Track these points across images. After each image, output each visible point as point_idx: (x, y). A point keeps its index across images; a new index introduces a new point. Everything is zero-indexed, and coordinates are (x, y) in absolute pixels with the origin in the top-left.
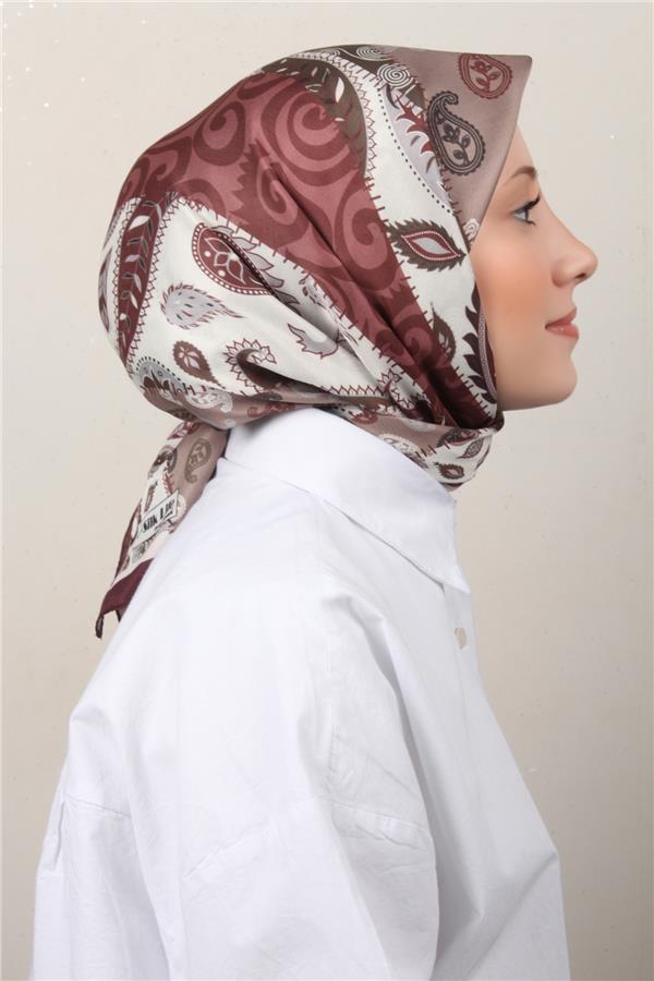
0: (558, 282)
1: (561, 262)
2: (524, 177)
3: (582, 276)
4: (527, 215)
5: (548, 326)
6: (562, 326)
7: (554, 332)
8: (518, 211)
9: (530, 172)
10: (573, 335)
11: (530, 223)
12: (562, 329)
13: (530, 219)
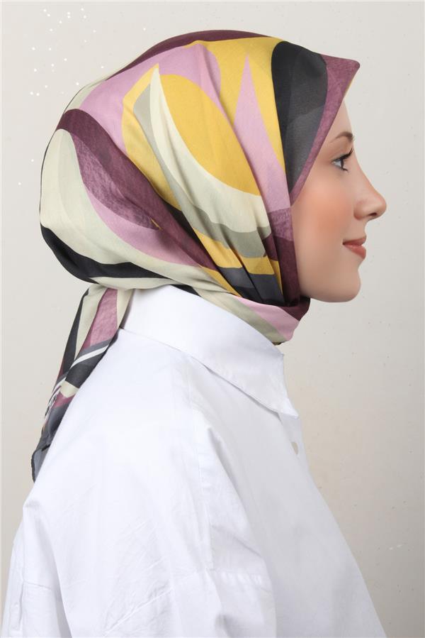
0: (358, 216)
1: (361, 203)
2: (344, 139)
3: (374, 215)
4: (342, 164)
5: (344, 244)
6: (356, 245)
7: (350, 249)
8: (336, 160)
9: (349, 136)
10: (362, 254)
11: (344, 170)
12: (355, 247)
13: (344, 167)
